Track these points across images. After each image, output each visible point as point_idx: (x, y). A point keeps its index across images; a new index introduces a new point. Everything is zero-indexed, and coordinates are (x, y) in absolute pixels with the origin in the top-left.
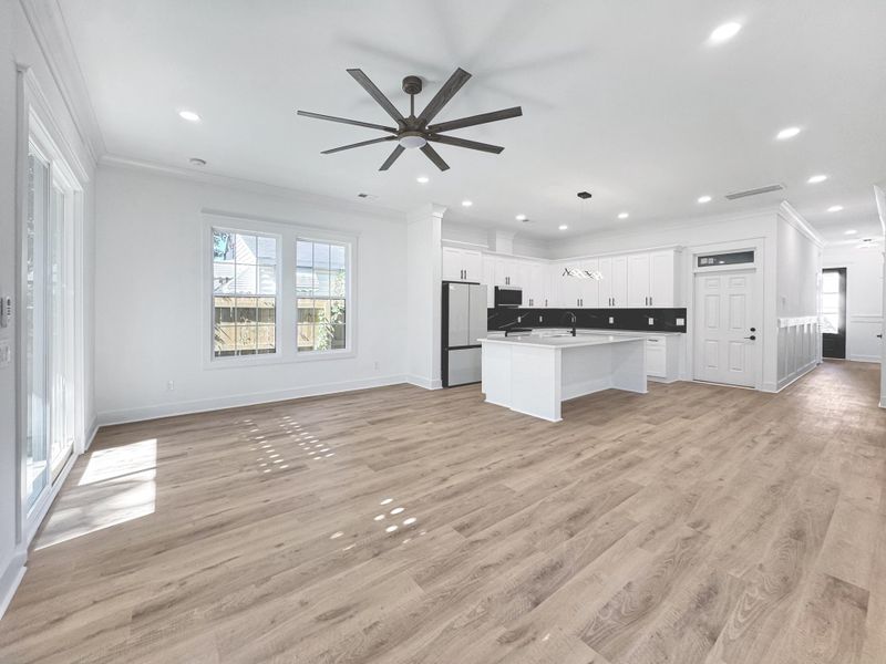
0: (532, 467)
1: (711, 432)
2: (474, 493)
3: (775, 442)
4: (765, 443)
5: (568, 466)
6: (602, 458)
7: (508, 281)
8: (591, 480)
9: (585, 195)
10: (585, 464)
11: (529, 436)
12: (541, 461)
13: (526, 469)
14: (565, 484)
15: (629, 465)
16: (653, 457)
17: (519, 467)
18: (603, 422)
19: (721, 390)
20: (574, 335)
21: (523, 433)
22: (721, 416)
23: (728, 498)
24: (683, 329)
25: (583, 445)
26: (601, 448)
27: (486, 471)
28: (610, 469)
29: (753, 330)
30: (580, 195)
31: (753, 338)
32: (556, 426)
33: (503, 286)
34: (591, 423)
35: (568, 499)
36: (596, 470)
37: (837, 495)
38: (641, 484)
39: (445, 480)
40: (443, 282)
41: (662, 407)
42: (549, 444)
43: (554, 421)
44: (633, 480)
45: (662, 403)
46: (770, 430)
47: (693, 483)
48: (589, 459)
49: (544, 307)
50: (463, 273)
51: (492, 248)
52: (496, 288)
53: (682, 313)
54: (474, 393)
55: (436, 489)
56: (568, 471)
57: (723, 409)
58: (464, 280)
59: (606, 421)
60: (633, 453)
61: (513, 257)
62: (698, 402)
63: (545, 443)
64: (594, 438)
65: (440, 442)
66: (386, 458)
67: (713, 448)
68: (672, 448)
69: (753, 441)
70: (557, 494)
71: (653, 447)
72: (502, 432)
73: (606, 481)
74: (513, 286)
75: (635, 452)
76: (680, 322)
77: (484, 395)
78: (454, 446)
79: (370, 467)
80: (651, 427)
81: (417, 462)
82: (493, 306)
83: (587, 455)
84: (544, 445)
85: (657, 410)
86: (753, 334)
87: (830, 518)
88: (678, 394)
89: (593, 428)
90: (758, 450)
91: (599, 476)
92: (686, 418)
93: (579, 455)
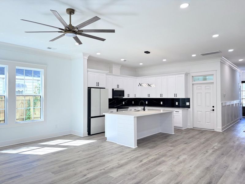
0: (122, 168)
1: (193, 149)
2: (97, 179)
3: (214, 151)
4: (210, 151)
5: (136, 166)
6: (150, 162)
7: (118, 86)
8: (144, 170)
9: (147, 52)
10: (143, 165)
11: (123, 155)
12: (126, 165)
13: (120, 168)
14: (133, 173)
15: (160, 164)
16: (169, 160)
17: (116, 168)
18: (153, 147)
19: (202, 132)
20: (144, 110)
21: (121, 154)
22: (199, 142)
23: (191, 173)
24: (189, 107)
25: (144, 157)
26: (150, 158)
27: (103, 171)
28: (152, 166)
29: (213, 107)
30: (145, 52)
31: (213, 110)
32: (135, 150)
33: (116, 88)
34: (148, 148)
35: (134, 178)
36: (146, 167)
37: (227, 169)
38: (162, 170)
39: (85, 175)
40: (88, 88)
41: (178, 140)
42: (130, 158)
43: (134, 148)
44: (160, 169)
45: (178, 138)
46: (214, 147)
47: (181, 168)
48: (145, 163)
49: (134, 97)
50: (98, 84)
51: (111, 72)
52: (113, 89)
53: (188, 100)
54: (102, 137)
55: (81, 179)
56: (136, 168)
57: (200, 139)
58: (98, 87)
59: (155, 147)
60: (162, 159)
61: (120, 76)
62: (192, 137)
63: (129, 157)
64: (148, 154)
65: (85, 160)
66: (60, 169)
67: (192, 155)
68: (177, 156)
69: (207, 151)
70: (130, 177)
71: (170, 156)
72: (112, 154)
73: (149, 170)
74: (120, 88)
75: (163, 158)
76: (188, 104)
77: (106, 138)
78: (91, 161)
79: (53, 173)
80: (172, 148)
81: (74, 169)
82: (111, 98)
83: (145, 161)
84: (128, 158)
85: (176, 141)
86: (213, 108)
87: (221, 177)
88: (186, 134)
89: (149, 150)
90: (207, 154)
91: (147, 169)
92: (186, 144)
93: (141, 161)
